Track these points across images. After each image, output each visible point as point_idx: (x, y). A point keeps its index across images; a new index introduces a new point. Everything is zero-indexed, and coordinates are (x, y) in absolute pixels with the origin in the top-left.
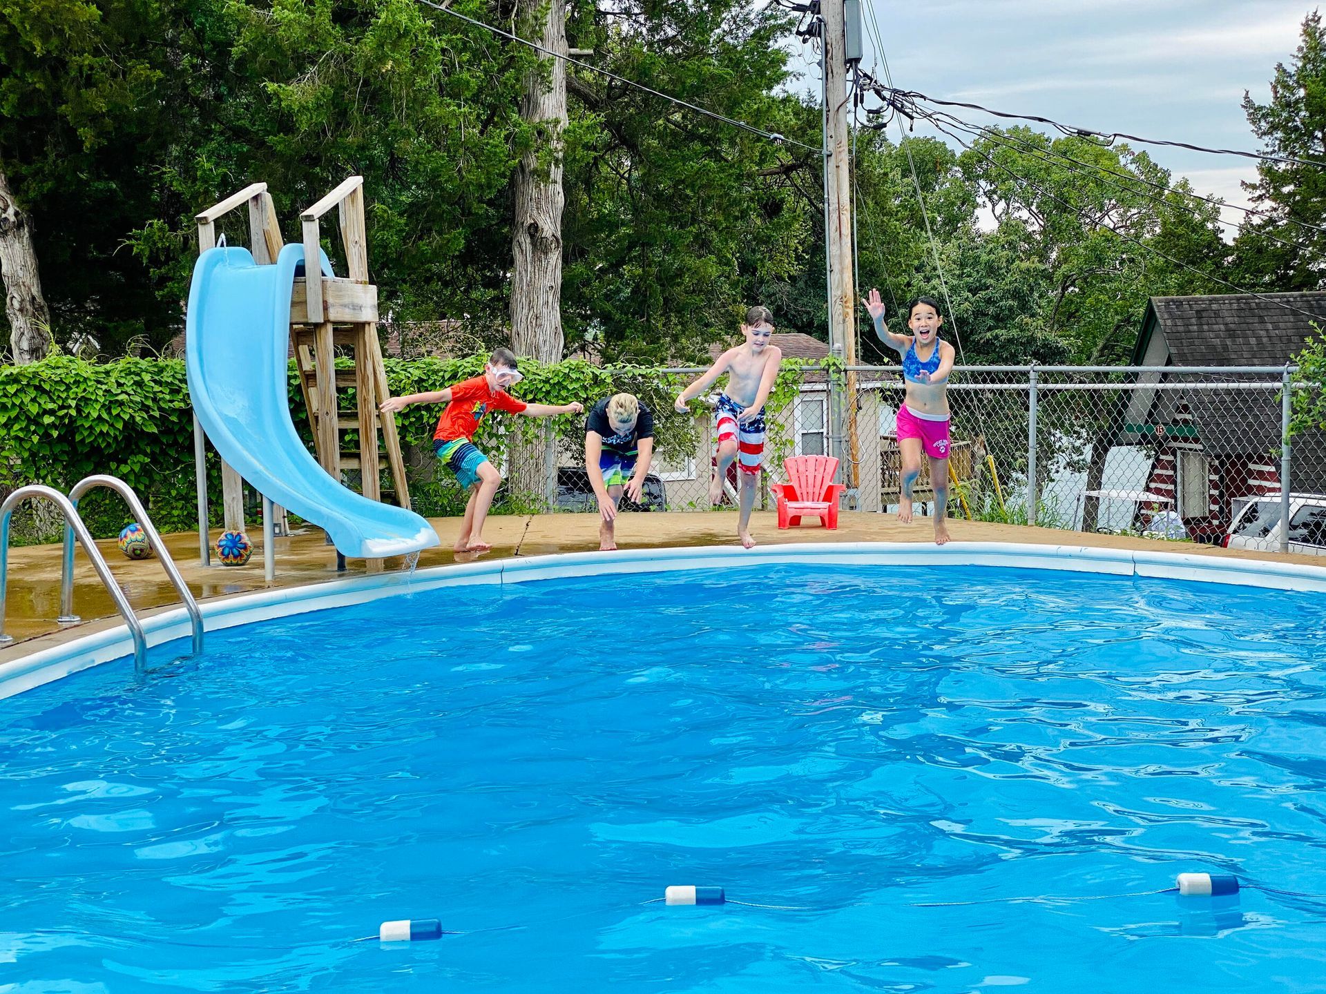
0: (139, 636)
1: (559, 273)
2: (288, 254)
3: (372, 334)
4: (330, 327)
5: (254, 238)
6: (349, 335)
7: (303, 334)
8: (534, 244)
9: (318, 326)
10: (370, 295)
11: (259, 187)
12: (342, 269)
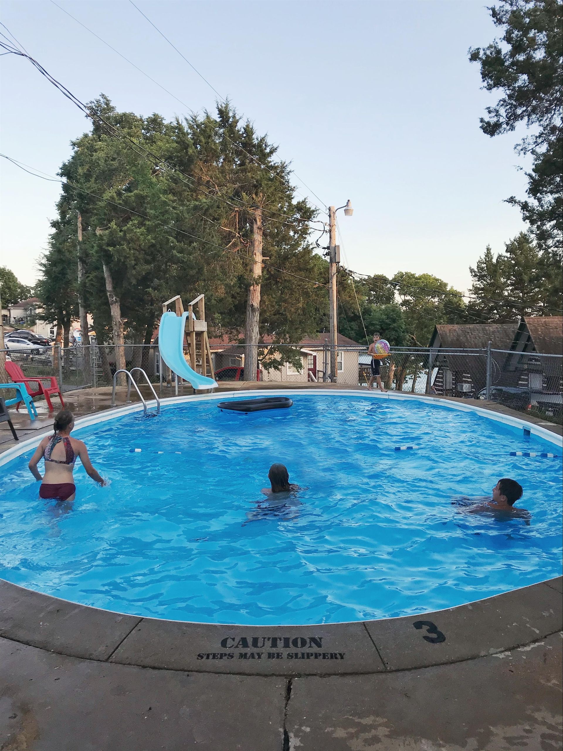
0: (145, 406)
1: (258, 317)
2: (185, 314)
3: (205, 335)
4: (194, 333)
5: (177, 309)
6: (199, 334)
7: (188, 334)
8: (252, 310)
9: (191, 332)
10: (205, 324)
11: (178, 296)
12: (198, 318)
